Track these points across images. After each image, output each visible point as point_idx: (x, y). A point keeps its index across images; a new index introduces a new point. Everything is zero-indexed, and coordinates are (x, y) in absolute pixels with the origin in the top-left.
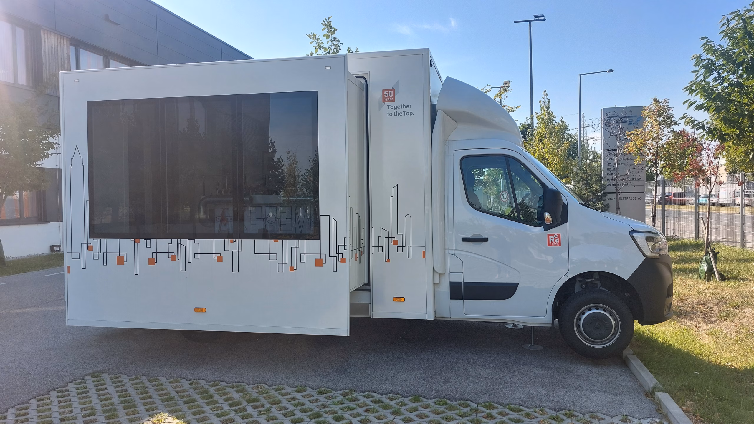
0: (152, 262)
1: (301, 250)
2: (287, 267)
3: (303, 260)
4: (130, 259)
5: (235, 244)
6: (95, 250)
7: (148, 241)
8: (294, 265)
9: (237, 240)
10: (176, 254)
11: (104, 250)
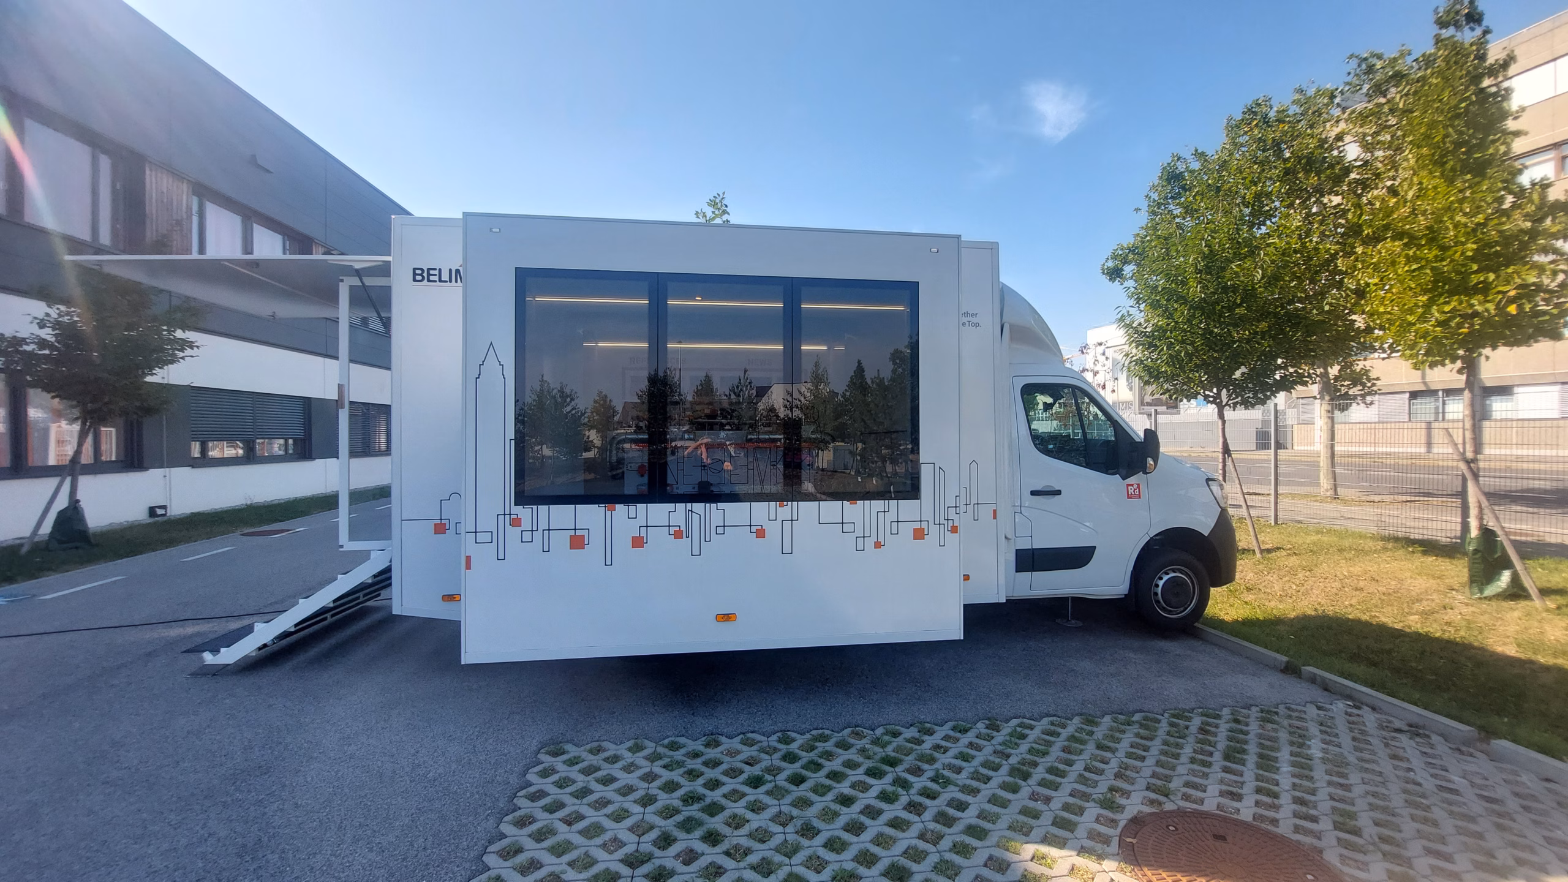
0: (638, 542)
1: (891, 516)
2: (870, 543)
3: (894, 531)
4: (596, 540)
5: (786, 510)
6: (526, 524)
7: (632, 508)
8: (881, 539)
9: (790, 503)
10: (683, 528)
11: (543, 525)
